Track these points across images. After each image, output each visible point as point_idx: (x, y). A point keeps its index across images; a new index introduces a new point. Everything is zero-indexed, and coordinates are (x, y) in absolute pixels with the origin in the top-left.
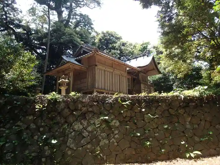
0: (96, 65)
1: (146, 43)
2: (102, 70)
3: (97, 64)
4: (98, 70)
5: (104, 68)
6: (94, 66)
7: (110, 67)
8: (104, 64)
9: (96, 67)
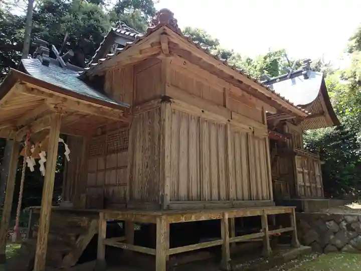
0: (166, 99)
1: (276, 53)
2: (188, 118)
3: (169, 92)
4: (175, 118)
5: (197, 111)
6: (155, 103)
7: (218, 105)
8: (195, 93)
9: (167, 108)
